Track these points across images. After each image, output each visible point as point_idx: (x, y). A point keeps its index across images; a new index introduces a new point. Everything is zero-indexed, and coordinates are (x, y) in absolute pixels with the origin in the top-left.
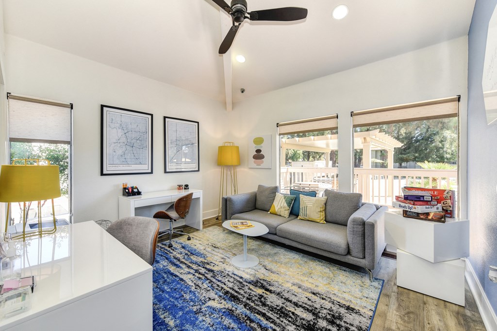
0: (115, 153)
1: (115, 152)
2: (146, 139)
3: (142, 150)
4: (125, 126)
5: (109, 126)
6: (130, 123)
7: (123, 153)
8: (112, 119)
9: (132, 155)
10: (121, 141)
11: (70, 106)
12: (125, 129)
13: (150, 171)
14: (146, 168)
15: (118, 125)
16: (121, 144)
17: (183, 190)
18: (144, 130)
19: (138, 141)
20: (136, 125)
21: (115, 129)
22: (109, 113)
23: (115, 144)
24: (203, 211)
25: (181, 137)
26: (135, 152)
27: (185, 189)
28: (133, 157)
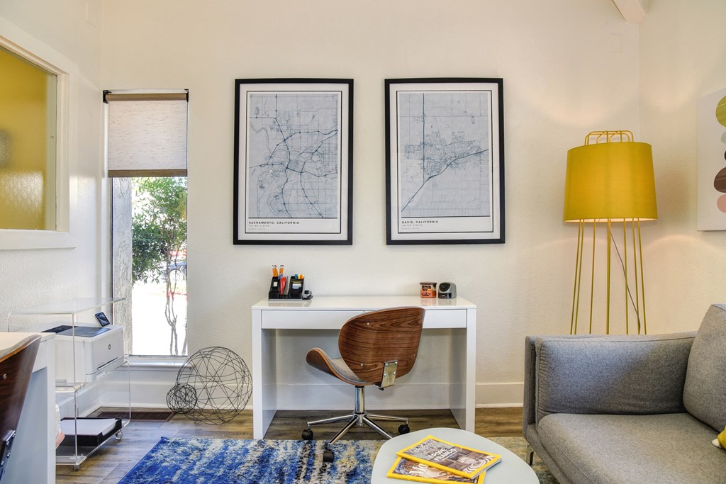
0: (261, 191)
1: (262, 187)
2: (336, 148)
3: (323, 179)
4: (284, 122)
5: (252, 127)
6: (295, 113)
7: (279, 191)
8: (258, 109)
9: (301, 193)
10: (275, 160)
11: (185, 96)
12: (284, 128)
13: (344, 237)
14: (334, 228)
15: (270, 121)
16: (276, 167)
17: (437, 299)
18: (329, 125)
19: (315, 158)
20: (311, 115)
21: (263, 132)
22: (251, 96)
23: (264, 169)
24: (477, 379)
25: (438, 134)
26: (307, 186)
27: (440, 296)
28: (302, 199)
